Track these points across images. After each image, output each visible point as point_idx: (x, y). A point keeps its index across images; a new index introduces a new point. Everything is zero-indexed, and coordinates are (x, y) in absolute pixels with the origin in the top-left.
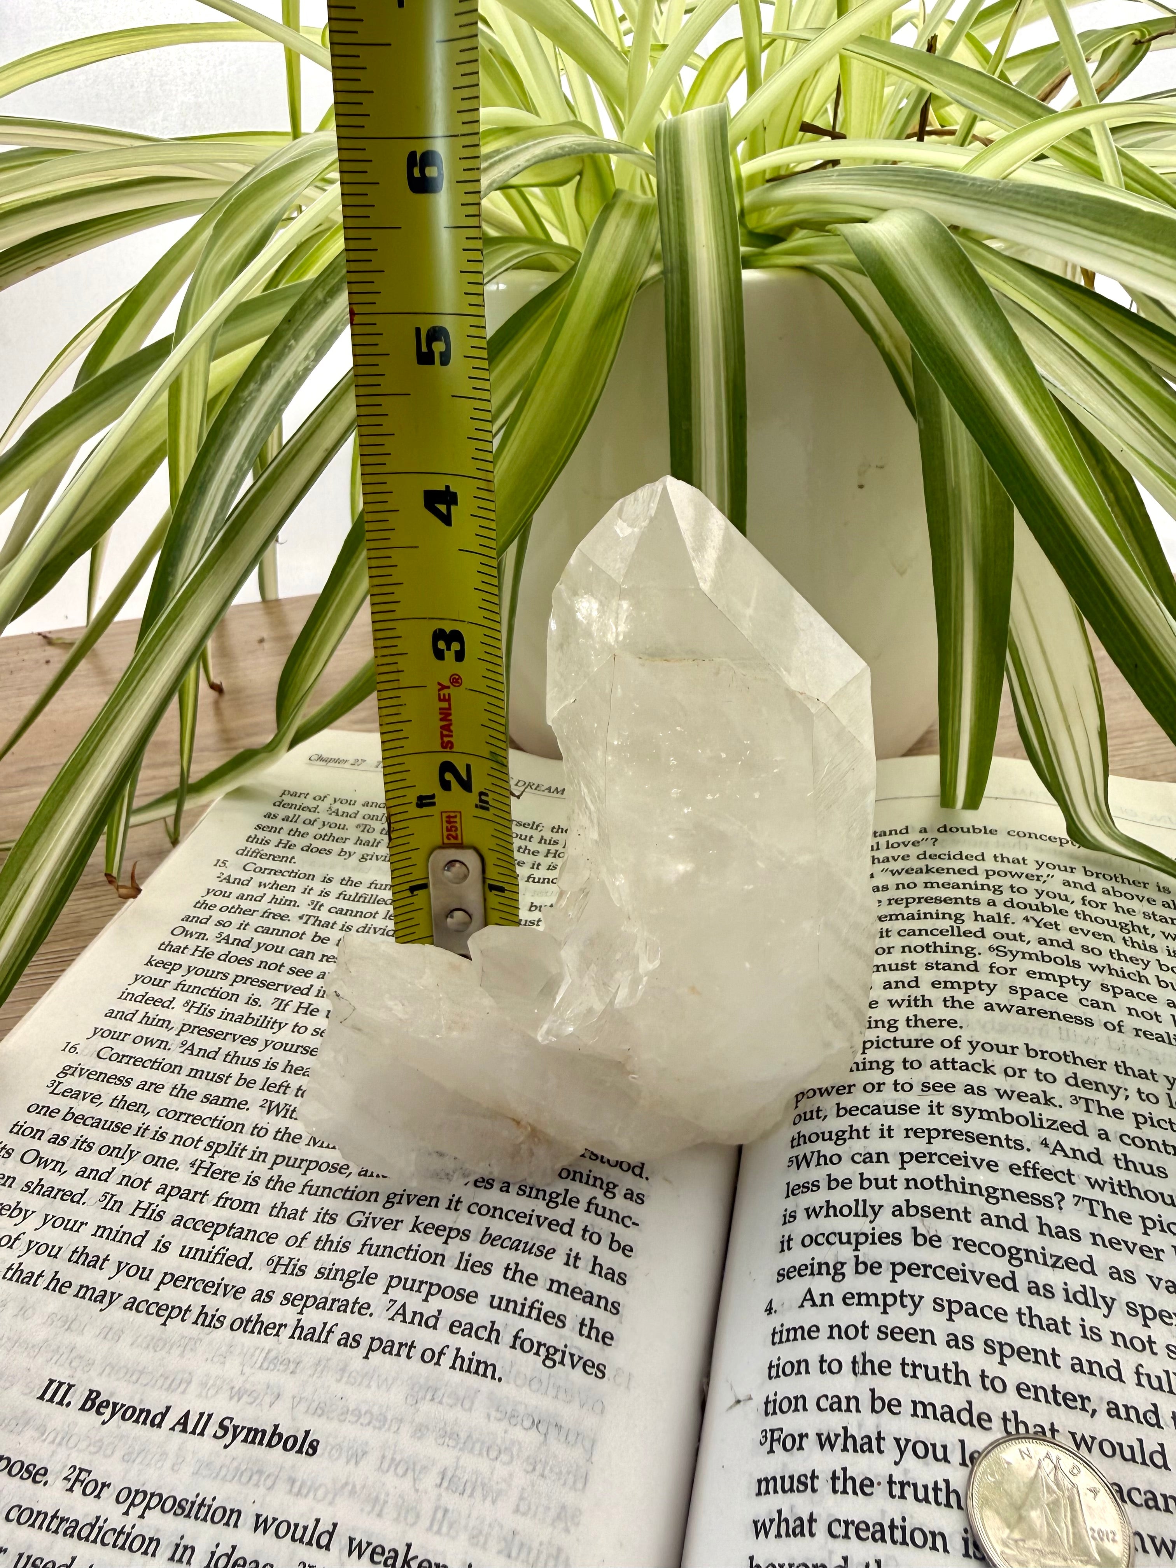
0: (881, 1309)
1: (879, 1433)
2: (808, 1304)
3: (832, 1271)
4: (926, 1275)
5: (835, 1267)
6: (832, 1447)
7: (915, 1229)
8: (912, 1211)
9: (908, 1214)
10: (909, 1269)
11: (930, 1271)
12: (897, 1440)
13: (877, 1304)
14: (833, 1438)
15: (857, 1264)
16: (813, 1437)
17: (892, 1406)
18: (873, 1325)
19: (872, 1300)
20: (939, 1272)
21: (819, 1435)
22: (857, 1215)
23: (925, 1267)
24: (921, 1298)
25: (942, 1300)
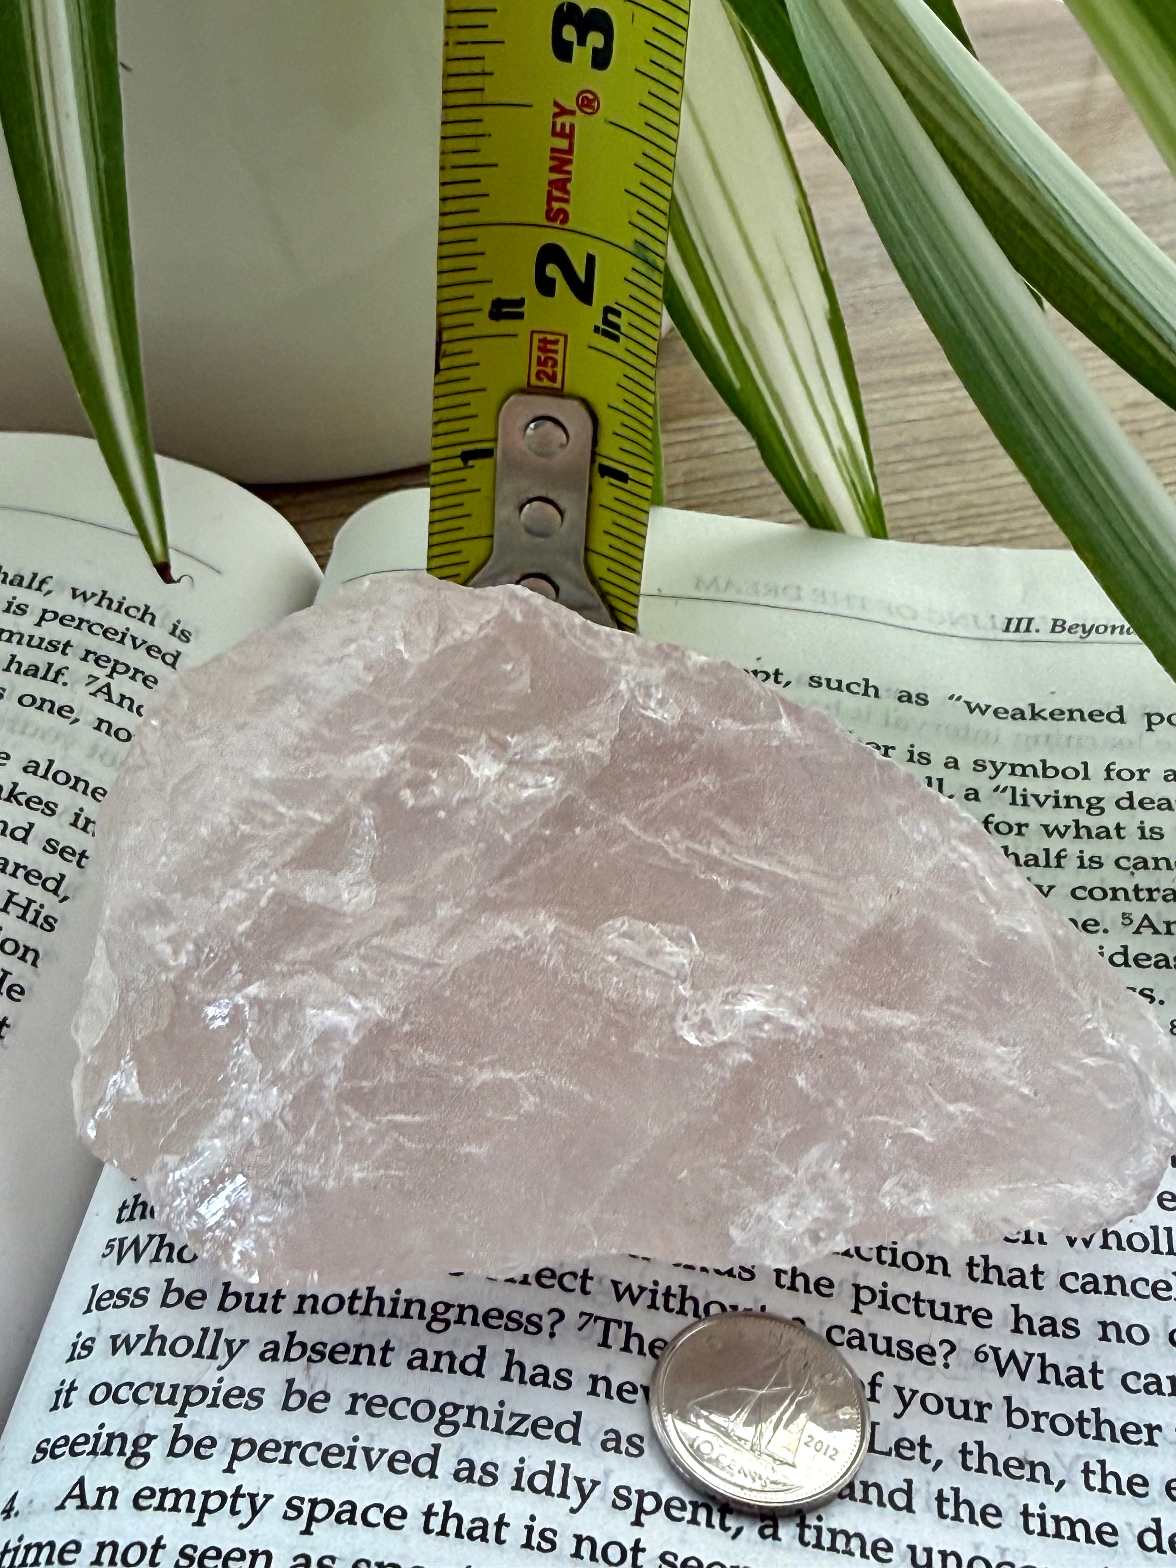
0: (195, 1517)
2: (72, 1504)
3: (126, 1450)
4: (286, 1460)
5: (136, 1443)
7: (291, 1381)
8: (296, 1352)
9: (287, 1358)
10: (261, 1452)
11: (295, 1453)
13: (189, 1509)
15: (174, 1438)
18: (173, 1544)
19: (184, 1501)
20: (312, 1455)
22: (198, 1352)
23: (290, 1445)
24: (268, 1497)
25: (302, 1500)
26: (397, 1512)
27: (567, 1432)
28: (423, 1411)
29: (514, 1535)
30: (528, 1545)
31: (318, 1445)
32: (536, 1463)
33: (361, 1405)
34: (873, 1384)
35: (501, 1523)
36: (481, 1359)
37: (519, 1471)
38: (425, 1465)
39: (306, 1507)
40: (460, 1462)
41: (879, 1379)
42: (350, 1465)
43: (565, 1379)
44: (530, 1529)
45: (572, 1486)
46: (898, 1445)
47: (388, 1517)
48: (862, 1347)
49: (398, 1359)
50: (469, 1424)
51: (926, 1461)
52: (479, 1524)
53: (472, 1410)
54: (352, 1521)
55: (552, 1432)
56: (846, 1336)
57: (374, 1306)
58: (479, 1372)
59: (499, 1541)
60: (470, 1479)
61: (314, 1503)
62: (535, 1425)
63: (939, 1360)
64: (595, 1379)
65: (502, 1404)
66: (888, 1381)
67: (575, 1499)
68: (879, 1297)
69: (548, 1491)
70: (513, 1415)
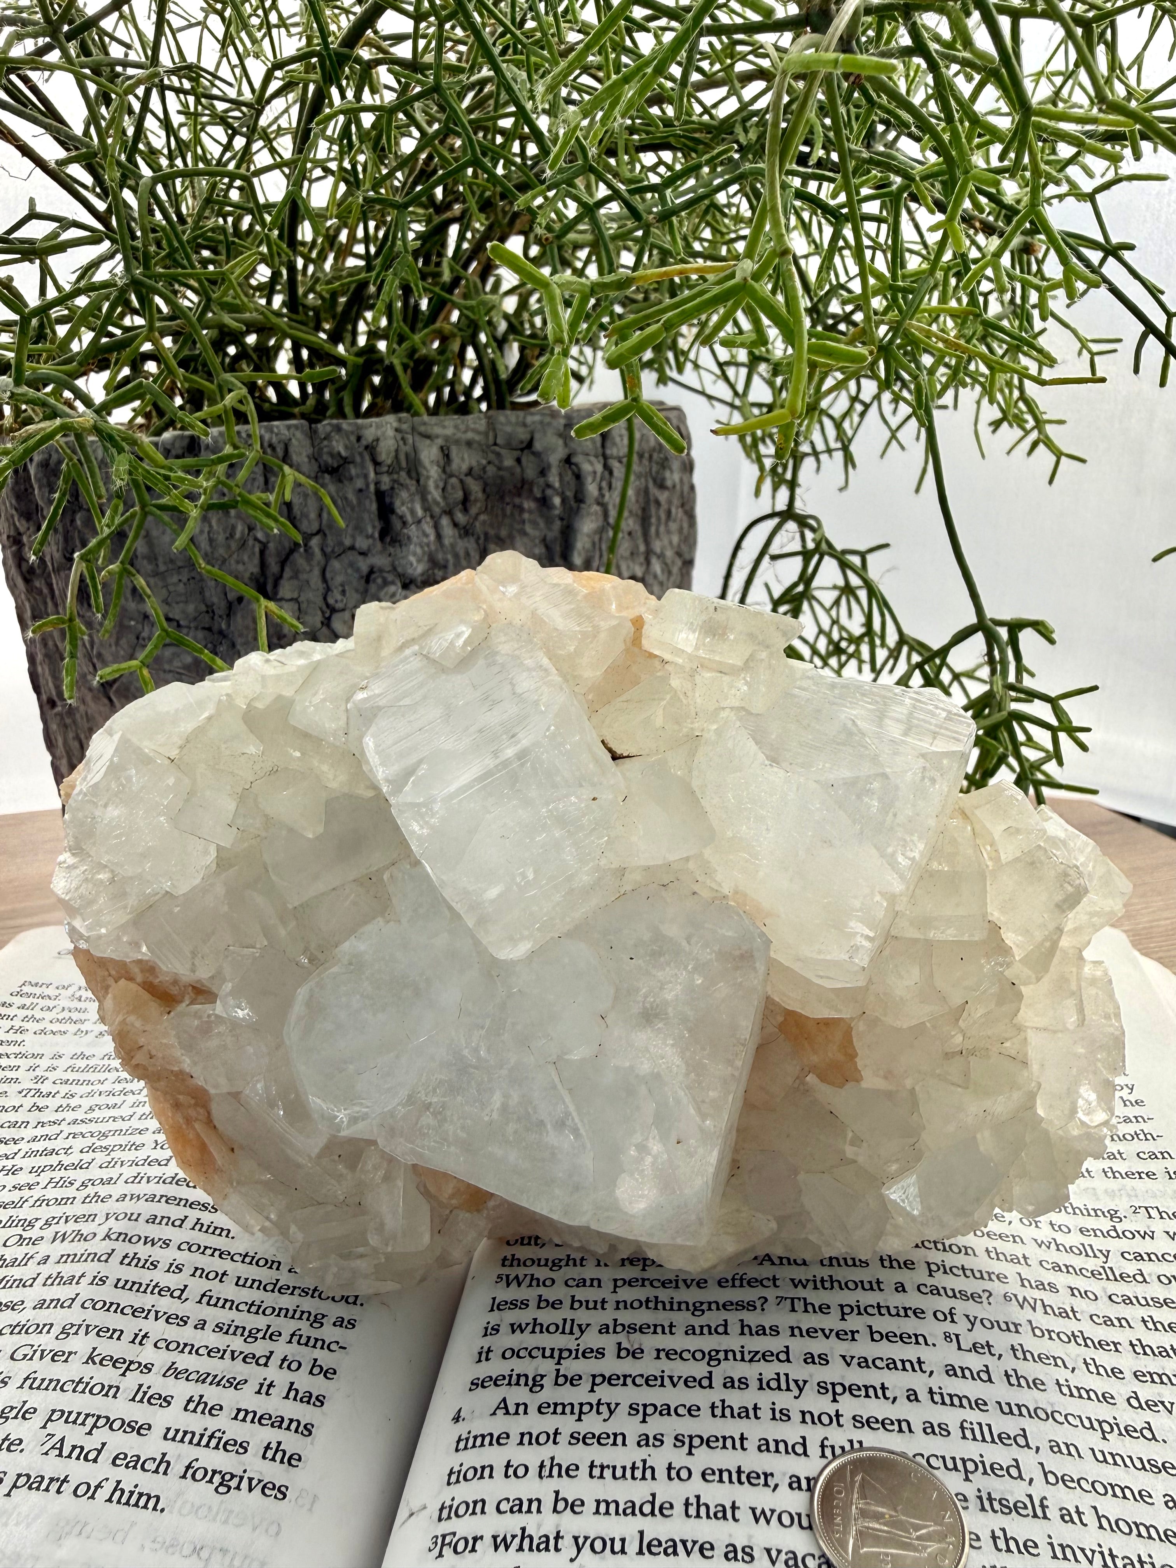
0: (576, 1417)
1: (558, 1533)
2: (500, 1412)
3: (530, 1383)
4: (625, 1384)
5: (534, 1379)
6: (507, 1548)
7: (619, 1344)
8: (619, 1329)
9: (615, 1332)
10: (609, 1380)
11: (629, 1380)
12: (576, 1539)
13: (572, 1413)
14: (509, 1539)
15: (557, 1377)
16: (488, 1540)
17: (574, 1507)
18: (565, 1432)
19: (568, 1409)
20: (638, 1381)
21: (495, 1538)
22: (563, 1332)
23: (625, 1377)
24: (617, 1405)
25: (638, 1405)
26: (694, 1408)
27: (783, 1357)
28: (699, 1355)
29: (765, 1413)
31: (642, 1376)
32: (769, 1375)
33: (662, 1354)
34: (951, 1314)
36: (726, 1326)
37: (760, 1380)
38: (705, 1383)
39: (641, 1409)
40: (725, 1378)
41: (953, 1311)
42: (662, 1385)
43: (775, 1331)
44: (773, 1410)
45: (792, 1385)
46: (974, 1346)
47: (689, 1410)
48: (939, 1294)
49: (679, 1331)
51: (993, 1355)
52: (744, 1410)
53: (726, 1352)
54: (669, 1414)
55: (774, 1358)
57: (660, 1306)
58: (726, 1333)
59: (757, 1417)
60: (733, 1387)
61: (645, 1406)
62: (764, 1356)
63: (985, 1300)
64: (792, 1328)
65: (742, 1347)
66: (959, 1312)
67: (796, 1392)
68: (941, 1268)
69: (779, 1388)
70: (750, 1352)
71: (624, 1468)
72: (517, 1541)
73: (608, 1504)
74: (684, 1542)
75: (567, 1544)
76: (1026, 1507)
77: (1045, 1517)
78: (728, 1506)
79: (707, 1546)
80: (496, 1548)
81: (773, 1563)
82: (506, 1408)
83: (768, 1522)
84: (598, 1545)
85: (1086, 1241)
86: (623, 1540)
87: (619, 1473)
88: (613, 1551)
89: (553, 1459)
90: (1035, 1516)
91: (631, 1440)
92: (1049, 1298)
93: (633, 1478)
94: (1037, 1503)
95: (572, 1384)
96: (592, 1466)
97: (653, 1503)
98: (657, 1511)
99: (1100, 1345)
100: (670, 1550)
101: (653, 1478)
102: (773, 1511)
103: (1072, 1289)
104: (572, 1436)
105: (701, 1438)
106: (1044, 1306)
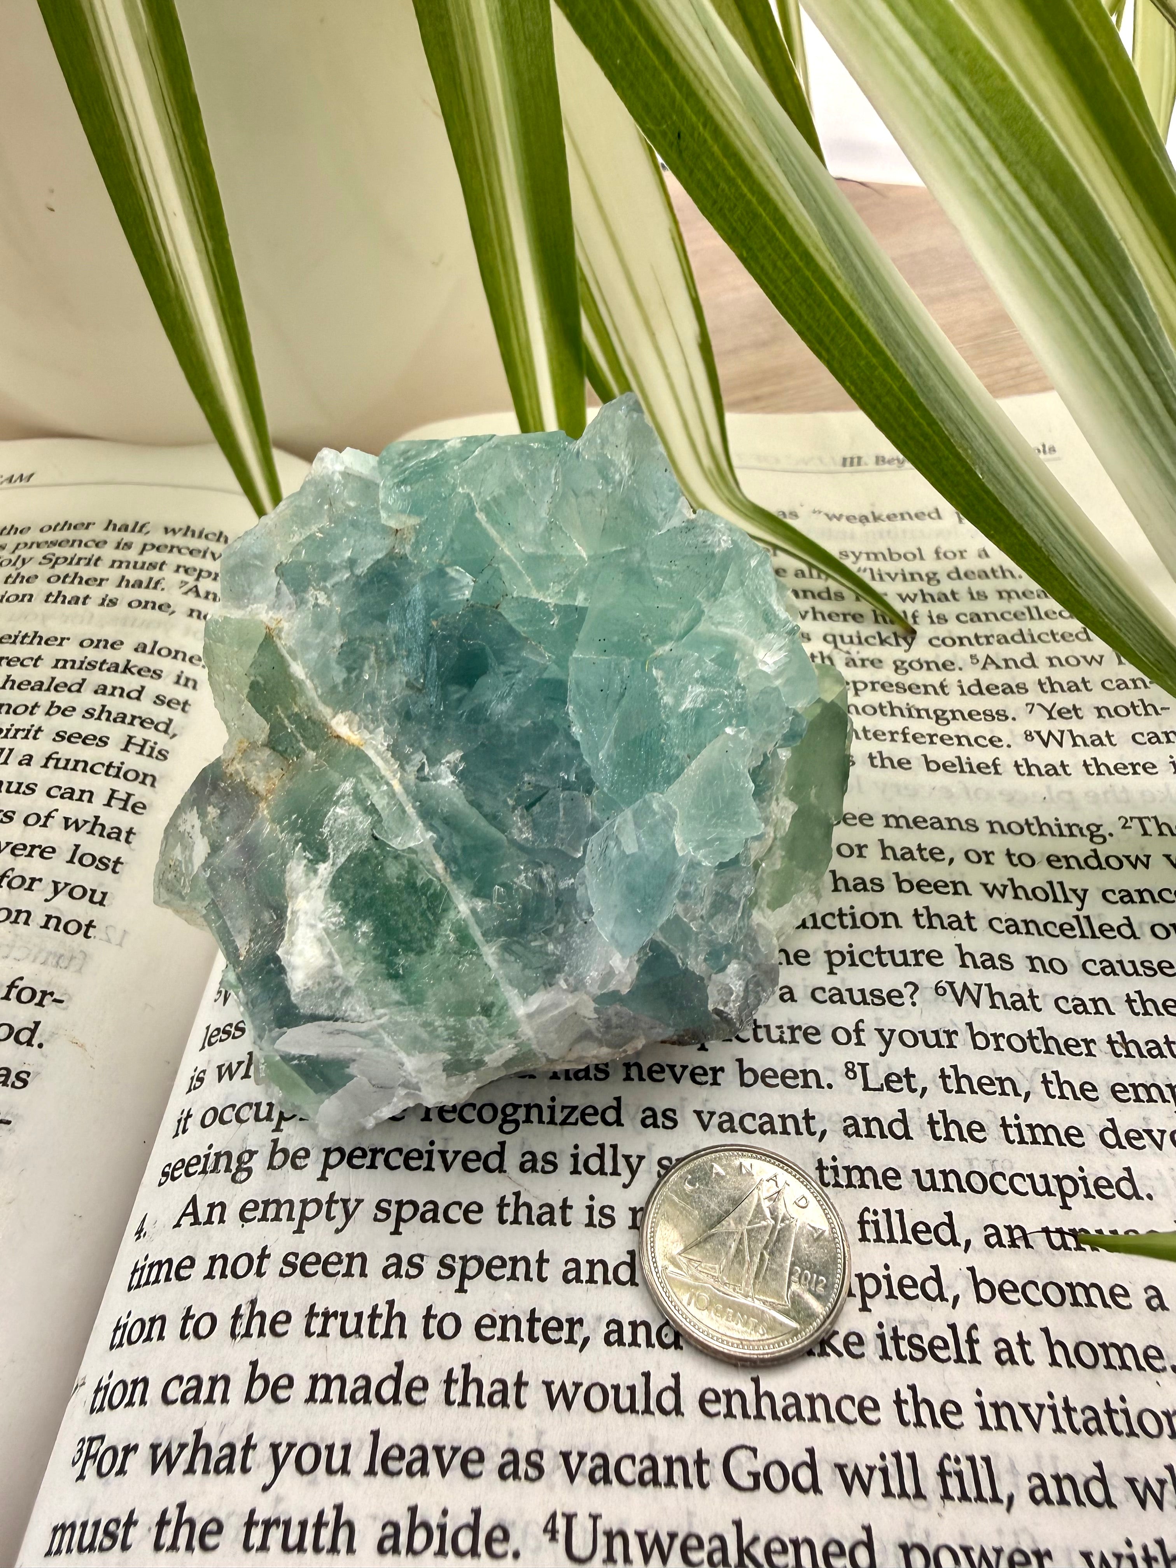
0: (295, 1225)
1: (250, 1438)
2: (186, 1221)
3: (234, 1165)
4: (373, 1166)
5: (239, 1159)
6: (170, 1468)
11: (380, 1158)
12: (275, 1447)
13: (290, 1218)
14: (175, 1451)
15: (273, 1153)
16: (144, 1452)
17: (278, 1388)
18: (277, 1254)
19: (284, 1211)
20: (395, 1159)
21: (154, 1447)
23: (375, 1152)
24: (359, 1201)
25: (389, 1202)
26: (474, 1207)
27: (611, 1116)
28: (487, 1114)
29: (578, 1215)
30: (591, 1224)
31: (399, 1150)
32: (588, 1148)
33: (434, 1113)
34: (858, 1030)
35: (565, 1207)
37: (575, 1157)
38: (494, 1162)
39: (394, 1209)
40: (523, 1155)
41: (861, 1026)
42: (429, 1167)
43: (603, 1071)
44: (591, 1208)
45: (622, 1164)
46: (887, 1080)
47: (466, 1212)
48: (842, 1001)
50: (528, 1120)
51: (914, 1091)
52: (547, 1209)
53: (528, 1108)
54: (435, 1219)
55: (598, 1118)
56: (828, 994)
59: (565, 1223)
60: (533, 1169)
61: (400, 1204)
62: (583, 1114)
63: (907, 1000)
64: (628, 1066)
65: (553, 1099)
66: (869, 1026)
67: (626, 1176)
68: (848, 957)
69: (602, 1170)
70: (563, 1108)
71: (359, 1316)
72: (187, 1453)
73: (329, 1381)
74: (439, 1450)
75: (261, 1457)
76: (946, 1346)
77: (974, 1360)
78: (511, 1381)
79: (474, 1456)
80: (155, 1467)
81: (572, 1477)
82: (195, 1214)
83: (569, 1405)
84: (308, 1457)
85: (1056, 876)
86: (346, 1448)
87: (350, 1327)
88: (330, 1471)
89: (253, 1303)
90: (960, 1359)
91: (375, 1266)
92: (999, 980)
93: (372, 1334)
94: (963, 1336)
95: (295, 1166)
96: (312, 1314)
97: (397, 1380)
98: (402, 1396)
99: (1068, 1047)
100: (417, 1466)
101: (402, 1335)
102: (577, 1385)
103: (1031, 959)
104: (286, 1262)
105: (479, 1260)
106: (992, 996)
